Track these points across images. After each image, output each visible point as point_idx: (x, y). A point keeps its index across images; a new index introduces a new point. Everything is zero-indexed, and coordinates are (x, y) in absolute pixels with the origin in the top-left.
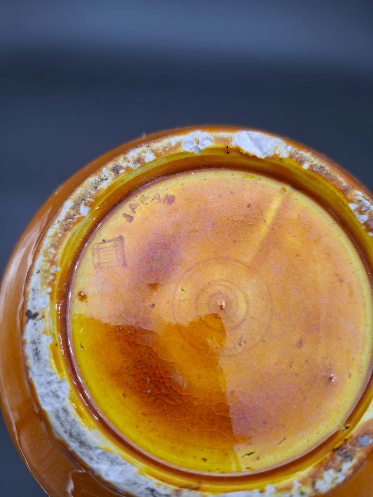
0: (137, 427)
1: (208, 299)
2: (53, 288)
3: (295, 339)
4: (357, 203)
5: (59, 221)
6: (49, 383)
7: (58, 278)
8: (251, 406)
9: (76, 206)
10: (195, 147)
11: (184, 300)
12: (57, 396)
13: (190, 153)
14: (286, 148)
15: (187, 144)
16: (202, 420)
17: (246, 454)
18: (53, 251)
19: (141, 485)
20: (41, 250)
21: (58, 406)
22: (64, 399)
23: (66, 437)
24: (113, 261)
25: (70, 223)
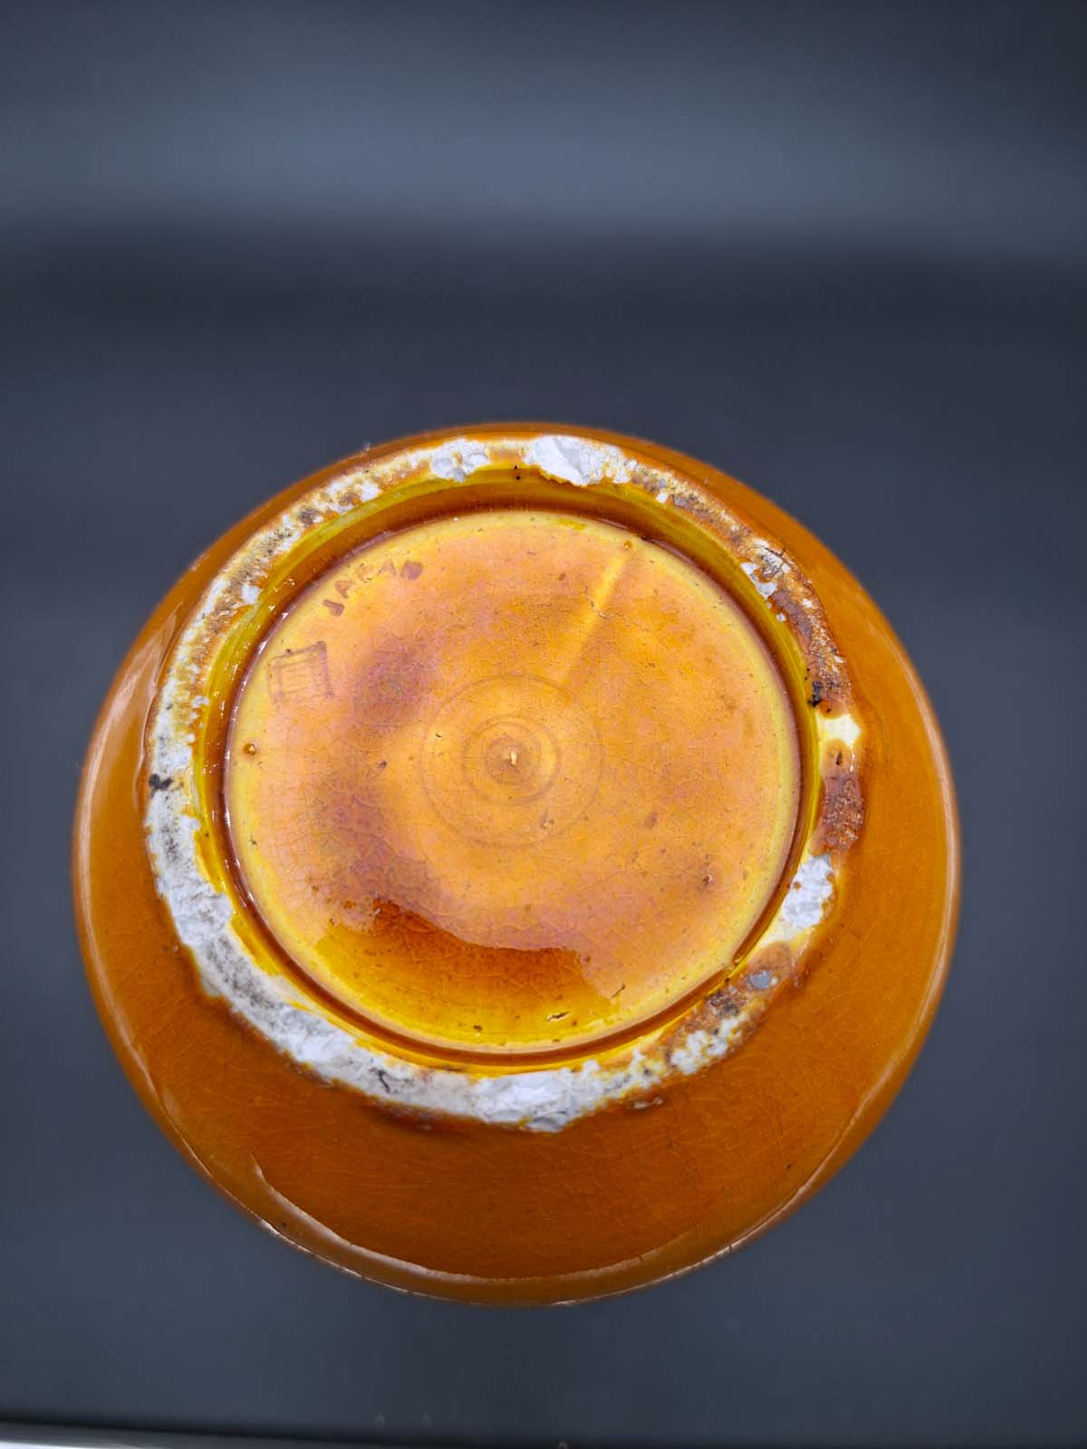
0: (357, 975)
1: (485, 750)
2: (197, 735)
3: (643, 812)
4: (755, 562)
5: (204, 615)
6: (196, 897)
7: (206, 718)
8: (560, 930)
9: (235, 587)
10: (454, 469)
11: (441, 754)
12: (211, 920)
13: (445, 481)
14: (625, 465)
15: (440, 464)
16: (474, 958)
17: (554, 1017)
18: (195, 669)
19: (361, 1065)
20: (173, 667)
21: (213, 936)
22: (222, 925)
23: (226, 990)
24: (307, 688)
25: (224, 618)
